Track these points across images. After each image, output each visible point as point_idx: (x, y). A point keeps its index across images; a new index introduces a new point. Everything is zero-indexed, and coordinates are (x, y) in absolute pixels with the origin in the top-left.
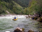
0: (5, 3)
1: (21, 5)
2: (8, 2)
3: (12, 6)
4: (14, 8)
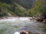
0: (7, 5)
2: (10, 4)
3: (14, 8)
4: (16, 10)
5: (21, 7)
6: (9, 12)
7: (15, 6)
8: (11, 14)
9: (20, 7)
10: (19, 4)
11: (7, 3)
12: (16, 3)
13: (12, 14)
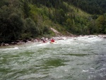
7: (66, 10)
8: (57, 29)
9: (76, 11)
10: (75, 5)
11: (47, 6)
13: (59, 28)
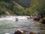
0: (5, 3)
1: (21, 5)
2: (8, 2)
3: (12, 7)
5: (20, 5)
6: (7, 11)
12: (14, 2)
